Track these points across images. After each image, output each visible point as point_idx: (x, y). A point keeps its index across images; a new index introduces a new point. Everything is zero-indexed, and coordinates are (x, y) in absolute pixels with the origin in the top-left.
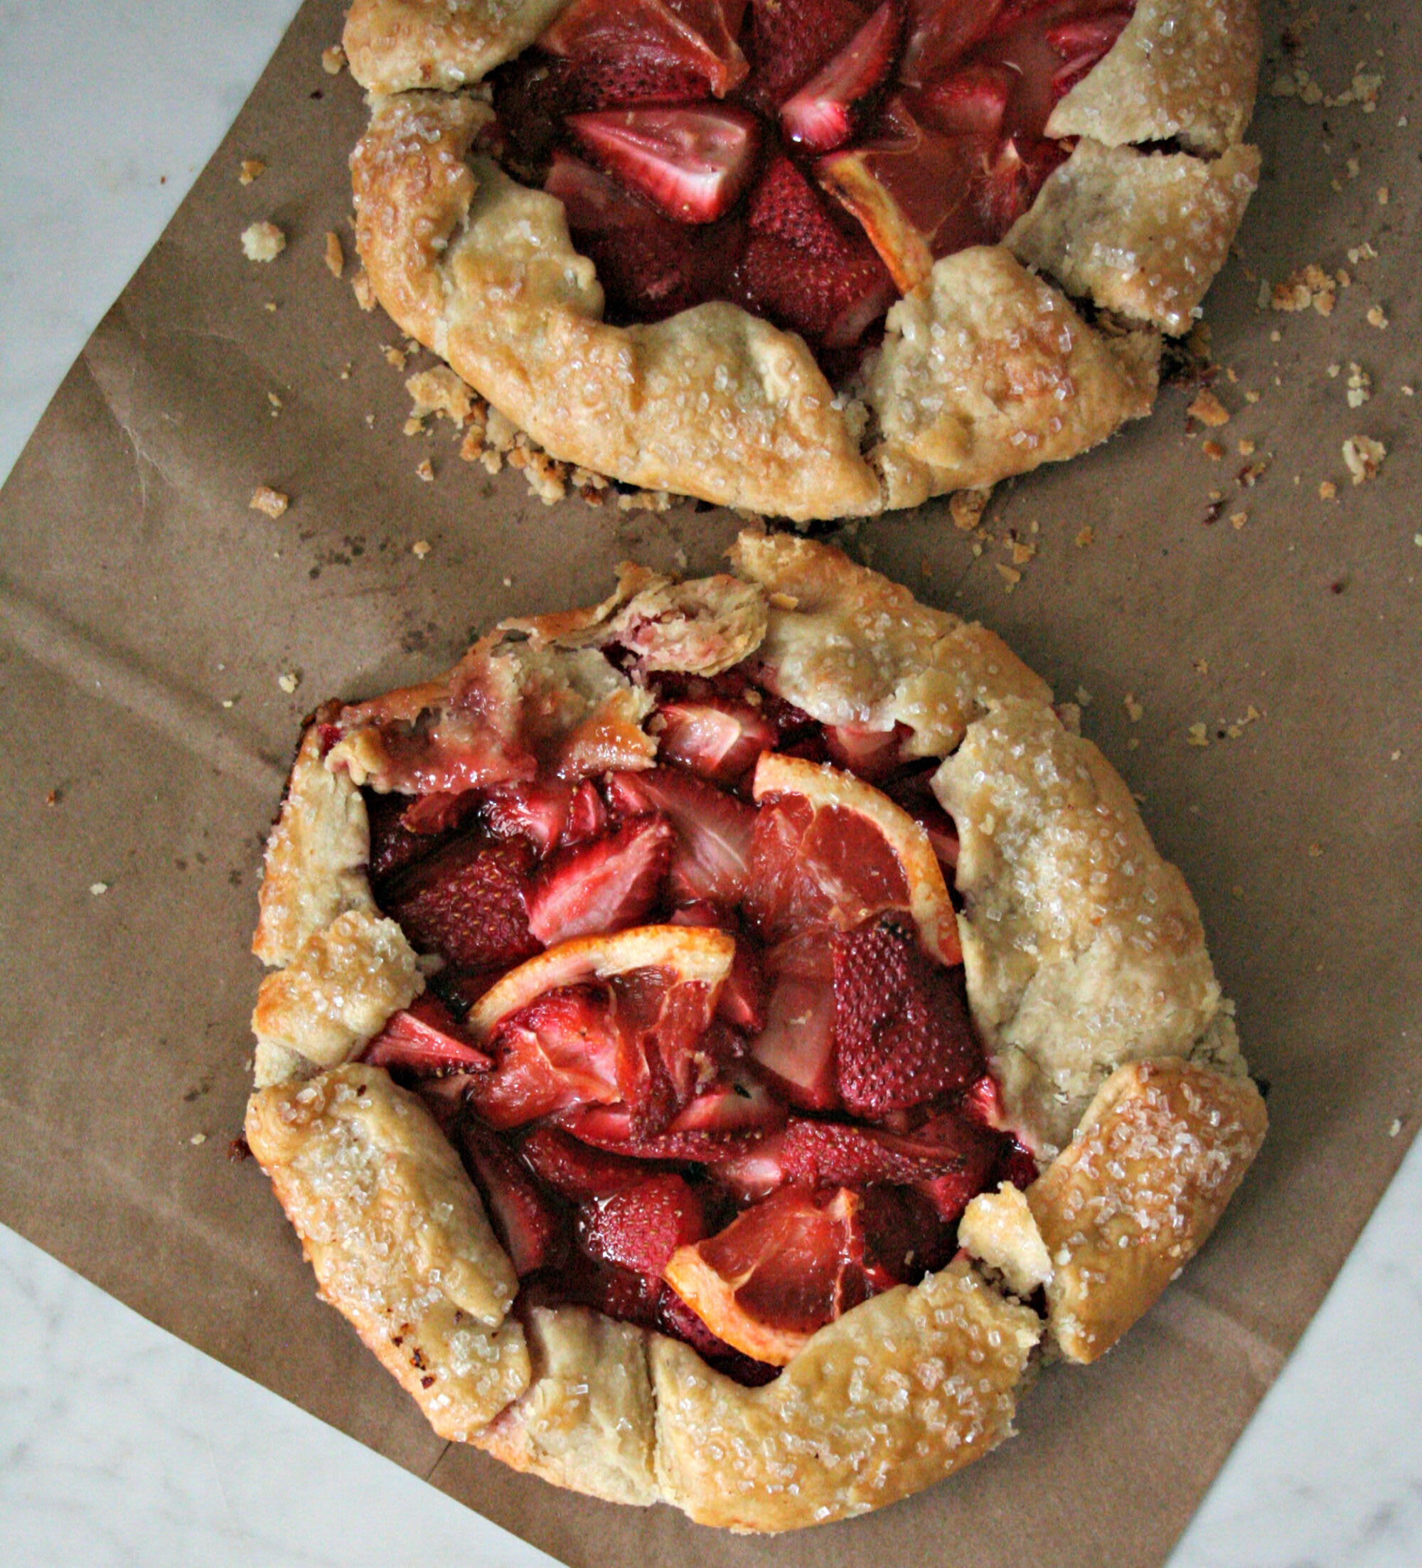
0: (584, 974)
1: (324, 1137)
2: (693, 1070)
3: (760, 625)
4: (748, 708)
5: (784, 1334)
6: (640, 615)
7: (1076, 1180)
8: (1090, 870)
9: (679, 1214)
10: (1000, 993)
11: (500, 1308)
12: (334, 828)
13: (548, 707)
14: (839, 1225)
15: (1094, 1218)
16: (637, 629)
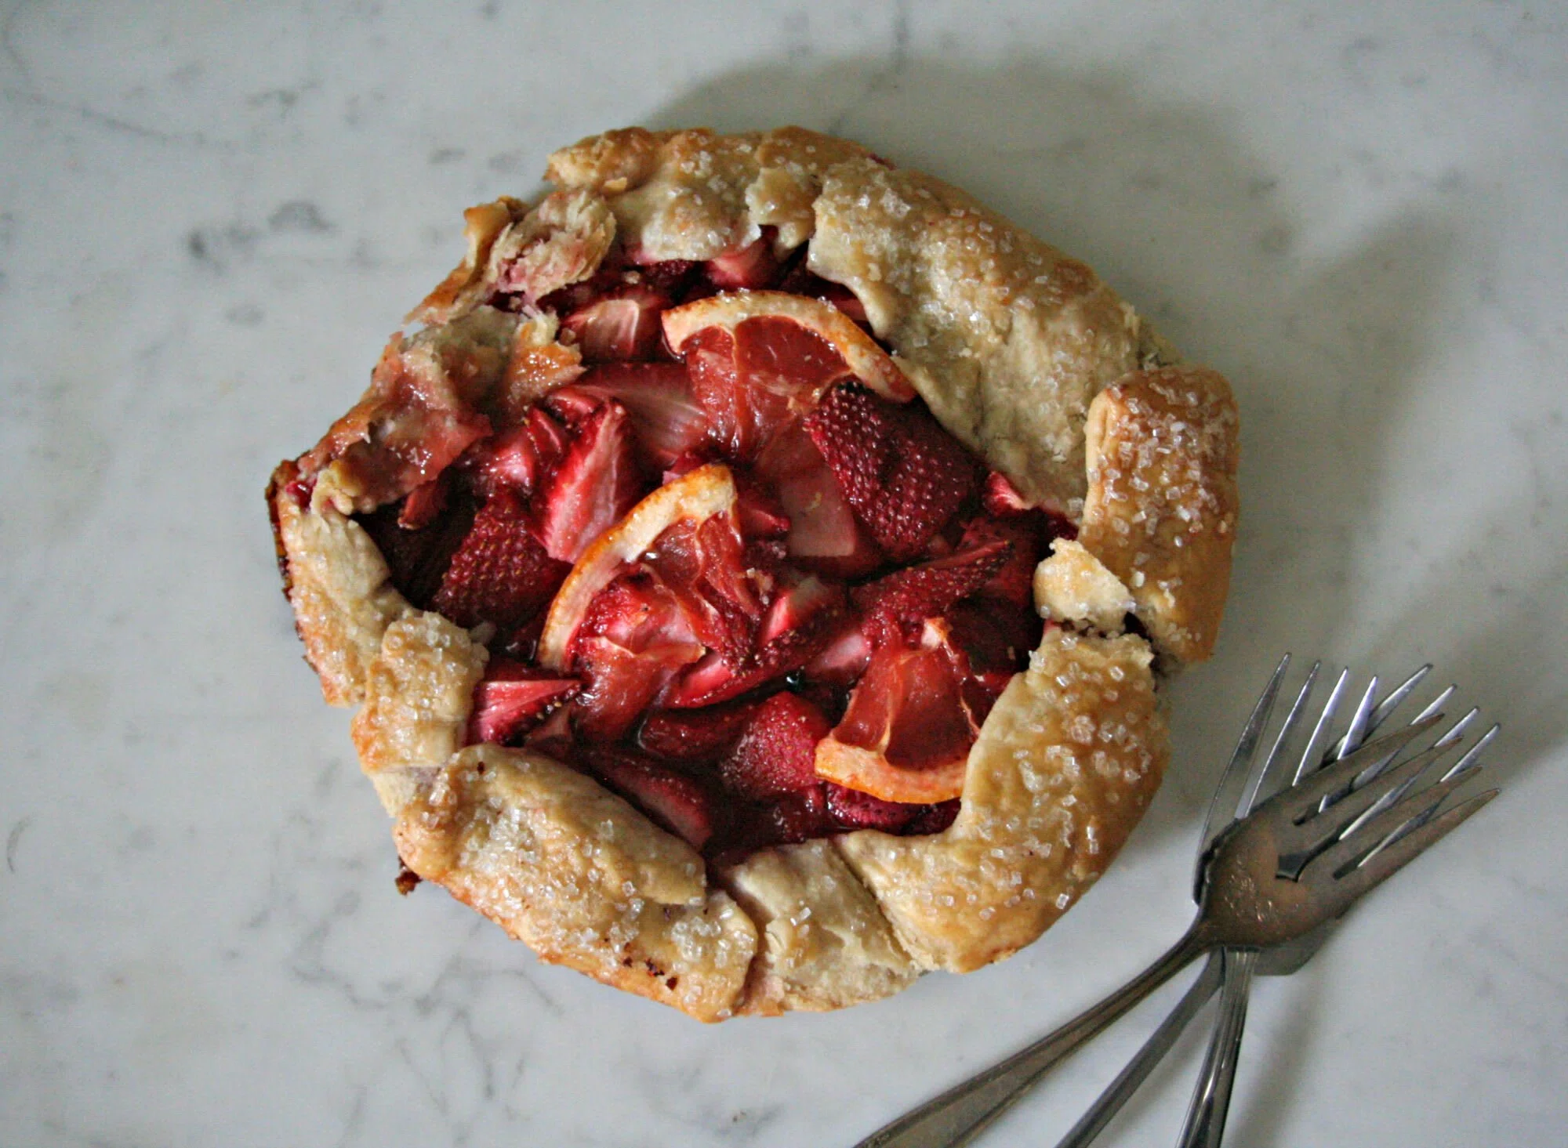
0: (616, 567)
1: (471, 826)
2: (751, 587)
3: (607, 215)
4: (634, 287)
5: (944, 770)
6: (504, 260)
7: (1111, 510)
8: (976, 263)
9: (803, 719)
10: (961, 401)
11: (699, 886)
12: (348, 560)
13: (472, 369)
14: (940, 652)
15: (1144, 533)
16: (508, 273)
